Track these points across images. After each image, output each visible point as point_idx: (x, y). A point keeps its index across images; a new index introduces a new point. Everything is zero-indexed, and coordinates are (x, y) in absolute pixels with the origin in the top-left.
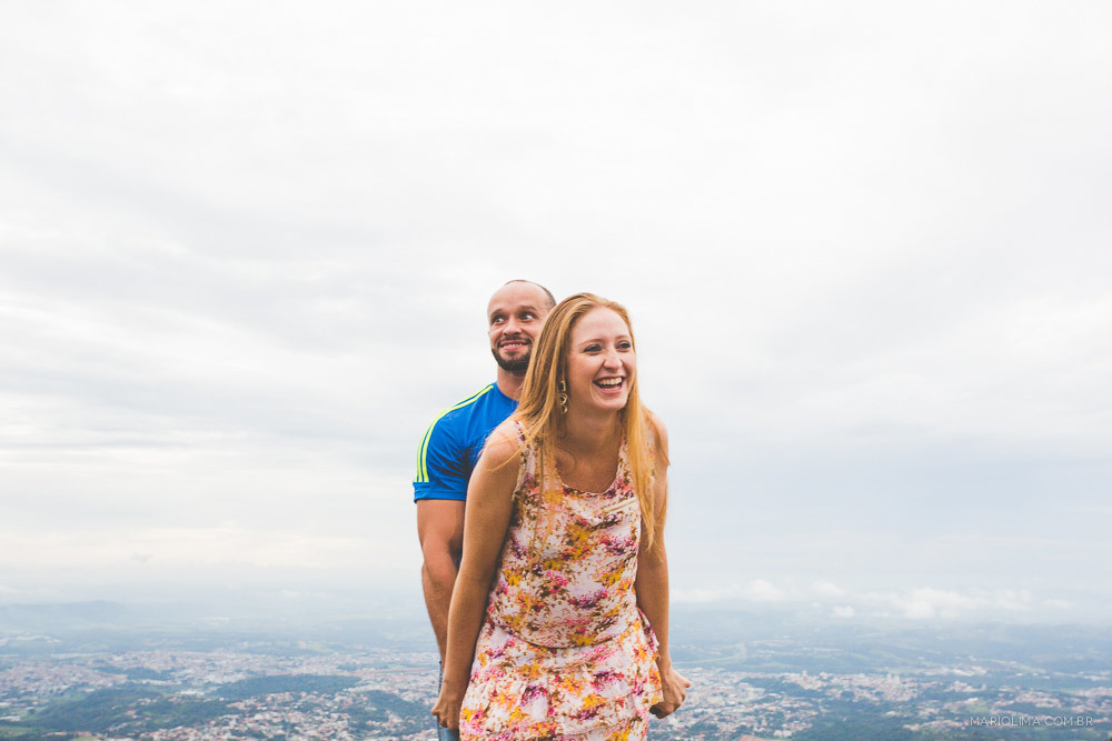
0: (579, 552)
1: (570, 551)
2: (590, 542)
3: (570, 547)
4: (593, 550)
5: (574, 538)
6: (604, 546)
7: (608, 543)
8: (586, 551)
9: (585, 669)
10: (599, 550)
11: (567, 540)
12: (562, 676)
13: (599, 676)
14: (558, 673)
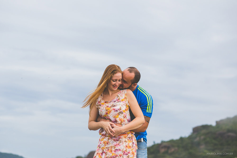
0: (109, 112)
1: (107, 112)
2: (111, 110)
3: (107, 111)
4: (111, 111)
5: (107, 110)
6: (113, 110)
7: (114, 110)
8: (110, 112)
9: (113, 148)
10: (113, 111)
11: (106, 110)
12: (109, 149)
13: (116, 150)
14: (108, 148)
